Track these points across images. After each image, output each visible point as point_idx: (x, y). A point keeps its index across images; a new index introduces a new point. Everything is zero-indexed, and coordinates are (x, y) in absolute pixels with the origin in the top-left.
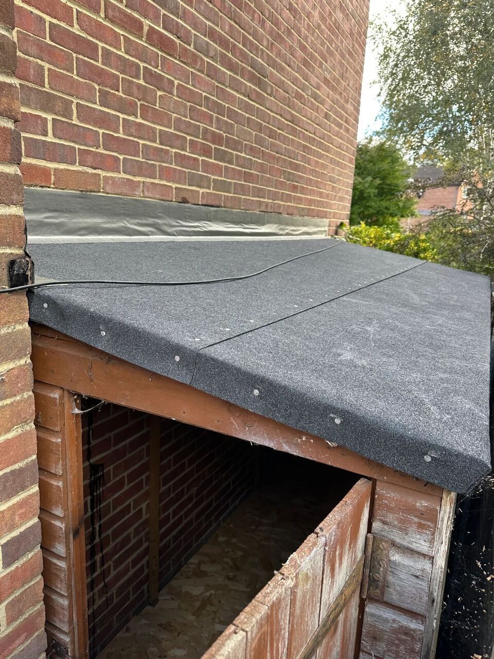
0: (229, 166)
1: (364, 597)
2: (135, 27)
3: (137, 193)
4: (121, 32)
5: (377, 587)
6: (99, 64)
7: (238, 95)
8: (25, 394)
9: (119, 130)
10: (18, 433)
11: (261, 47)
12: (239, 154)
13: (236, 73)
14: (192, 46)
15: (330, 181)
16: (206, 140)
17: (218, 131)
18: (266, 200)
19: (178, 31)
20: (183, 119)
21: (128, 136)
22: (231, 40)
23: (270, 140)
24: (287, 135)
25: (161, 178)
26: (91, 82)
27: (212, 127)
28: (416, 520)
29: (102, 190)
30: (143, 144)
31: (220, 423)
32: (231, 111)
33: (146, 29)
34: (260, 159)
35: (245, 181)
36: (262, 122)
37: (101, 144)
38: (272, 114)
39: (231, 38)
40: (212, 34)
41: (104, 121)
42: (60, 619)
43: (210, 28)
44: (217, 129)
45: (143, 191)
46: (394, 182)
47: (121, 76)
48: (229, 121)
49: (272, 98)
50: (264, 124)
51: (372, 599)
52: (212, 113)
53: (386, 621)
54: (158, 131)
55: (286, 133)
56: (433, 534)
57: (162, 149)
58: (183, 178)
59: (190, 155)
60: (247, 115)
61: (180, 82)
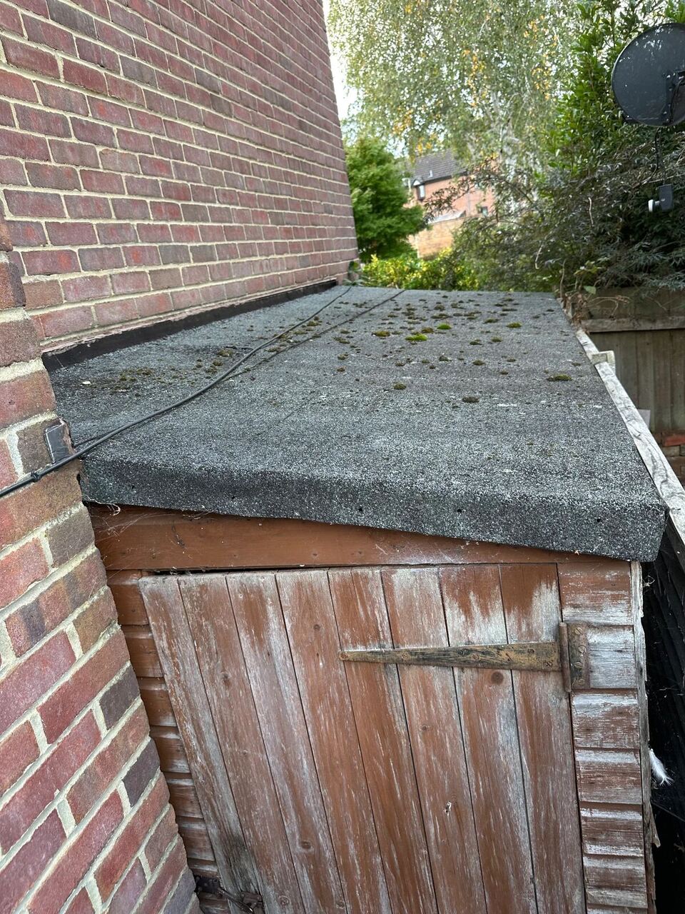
0: (204, 224)
1: (570, 691)
2: (47, 65)
3: (106, 293)
4: (33, 78)
5: (580, 676)
6: (17, 130)
7: (192, 127)
8: (101, 590)
9: (64, 214)
10: (106, 641)
11: (203, 52)
12: (213, 205)
13: (183, 97)
14: (122, 74)
15: (326, 212)
16: (170, 197)
17: (180, 182)
18: (258, 258)
19: (99, 58)
20: (136, 176)
21: (75, 218)
22: (166, 52)
23: (244, 176)
24: (262, 164)
25: (129, 265)
26: (13, 158)
27: (173, 178)
28: (609, 593)
29: (65, 301)
30: (97, 225)
31: (363, 555)
32: (189, 151)
33: (60, 65)
34: (237, 205)
35: (228, 240)
36: (228, 155)
37: (48, 239)
38: (237, 141)
39: (165, 49)
40: (142, 51)
41: (43, 206)
42: (200, 849)
43: (137, 42)
44: (179, 179)
45: (113, 288)
46: (390, 188)
47: (47, 138)
48: (189, 164)
49: (233, 120)
50: (232, 156)
51: (578, 691)
52: (168, 159)
53: (597, 707)
54: (110, 202)
55: (260, 162)
56: (629, 602)
57: (121, 224)
58: (155, 257)
59: (156, 223)
60: (209, 151)
61: (119, 128)
